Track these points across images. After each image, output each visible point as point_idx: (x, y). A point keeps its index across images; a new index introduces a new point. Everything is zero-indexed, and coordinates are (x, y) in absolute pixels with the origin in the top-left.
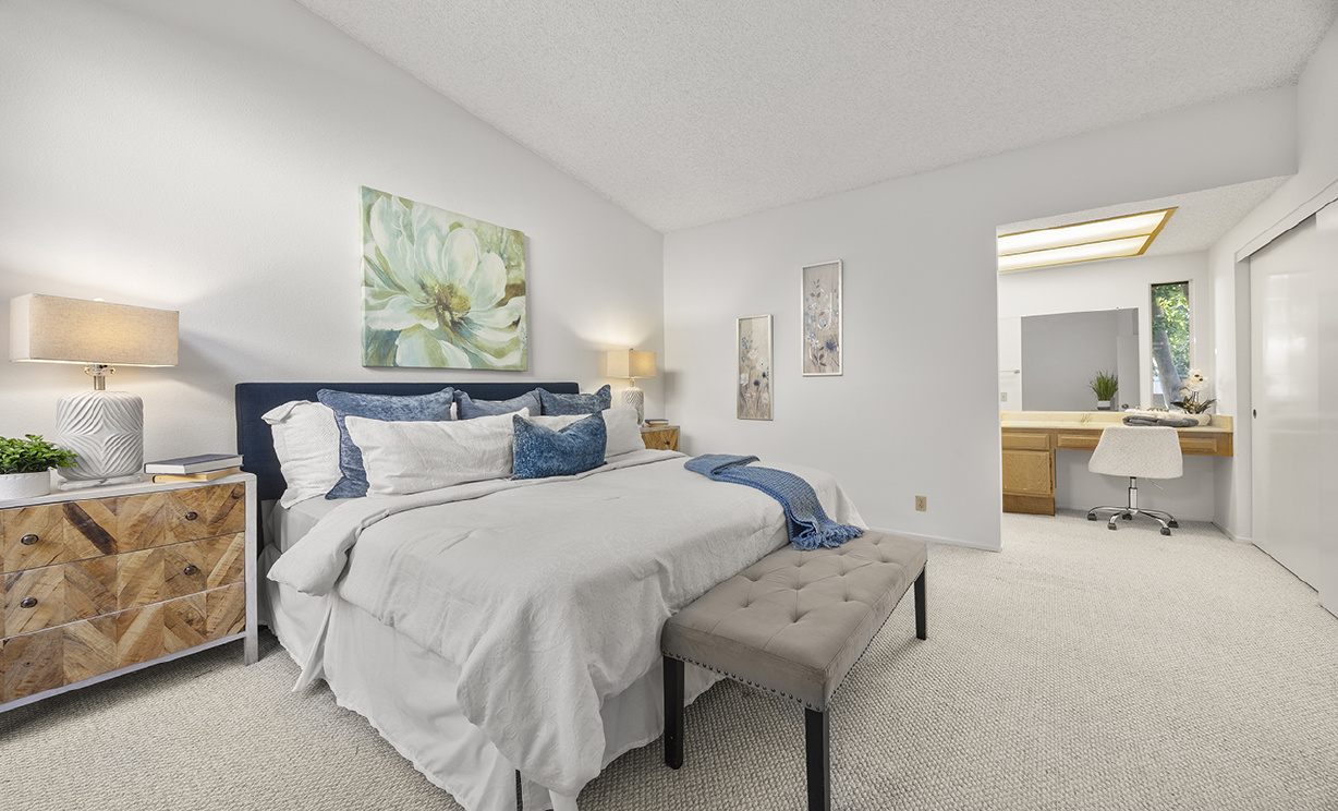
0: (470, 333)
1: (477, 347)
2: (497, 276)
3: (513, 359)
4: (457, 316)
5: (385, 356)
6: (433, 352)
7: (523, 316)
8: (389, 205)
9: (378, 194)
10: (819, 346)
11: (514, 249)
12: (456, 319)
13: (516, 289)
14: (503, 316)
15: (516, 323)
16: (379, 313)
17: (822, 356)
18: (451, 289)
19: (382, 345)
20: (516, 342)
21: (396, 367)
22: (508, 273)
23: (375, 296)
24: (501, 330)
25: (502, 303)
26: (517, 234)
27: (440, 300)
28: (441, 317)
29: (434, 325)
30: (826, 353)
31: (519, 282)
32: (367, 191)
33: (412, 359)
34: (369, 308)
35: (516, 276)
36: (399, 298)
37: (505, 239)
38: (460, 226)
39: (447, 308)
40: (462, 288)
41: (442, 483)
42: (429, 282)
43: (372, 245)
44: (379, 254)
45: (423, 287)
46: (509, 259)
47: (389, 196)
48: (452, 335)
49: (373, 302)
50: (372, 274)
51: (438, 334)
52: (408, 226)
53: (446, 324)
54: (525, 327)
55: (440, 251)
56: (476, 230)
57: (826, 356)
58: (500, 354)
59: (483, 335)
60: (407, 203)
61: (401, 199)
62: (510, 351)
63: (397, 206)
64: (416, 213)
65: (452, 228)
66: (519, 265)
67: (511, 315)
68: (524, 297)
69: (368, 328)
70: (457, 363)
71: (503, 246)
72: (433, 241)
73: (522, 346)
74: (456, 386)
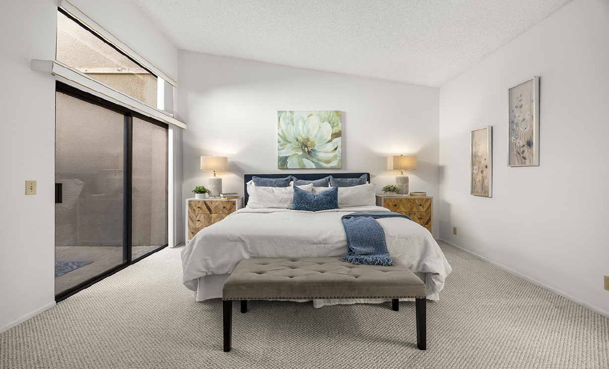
0: (315, 155)
1: (318, 160)
2: (327, 130)
3: (334, 164)
4: (310, 149)
5: (284, 165)
6: (300, 163)
7: (339, 146)
8: (286, 115)
9: (282, 112)
10: (521, 144)
11: (336, 118)
12: (310, 150)
13: (336, 135)
14: (330, 147)
15: (336, 149)
16: (282, 151)
17: (523, 152)
18: (308, 140)
19: (283, 161)
20: (335, 157)
21: (287, 169)
22: (333, 129)
23: (281, 146)
24: (329, 152)
25: (329, 141)
26: (337, 112)
27: (303, 143)
28: (304, 150)
29: (301, 153)
30: (526, 149)
31: (338, 131)
32: (279, 112)
33: (294, 166)
34: (279, 150)
35: (336, 130)
36: (289, 145)
37: (331, 115)
38: (311, 115)
39: (306, 146)
40: (312, 138)
41: (263, 207)
42: (299, 138)
43: (280, 129)
44: (282, 132)
45: (297, 140)
46: (333, 123)
47: (286, 112)
48: (308, 156)
49: (280, 148)
50: (280, 139)
51: (302, 156)
52: (292, 120)
53: (305, 152)
54: (340, 150)
55: (303, 126)
56: (318, 115)
57: (526, 151)
58: (328, 162)
59: (321, 155)
60: (292, 112)
61: (290, 111)
62: (333, 160)
63: (288, 114)
64: (295, 115)
65: (308, 117)
66: (338, 125)
67: (333, 146)
68: (340, 138)
69: (279, 156)
70: (310, 166)
71: (330, 118)
72: (301, 123)
73: (339, 158)
74: (293, 175)
